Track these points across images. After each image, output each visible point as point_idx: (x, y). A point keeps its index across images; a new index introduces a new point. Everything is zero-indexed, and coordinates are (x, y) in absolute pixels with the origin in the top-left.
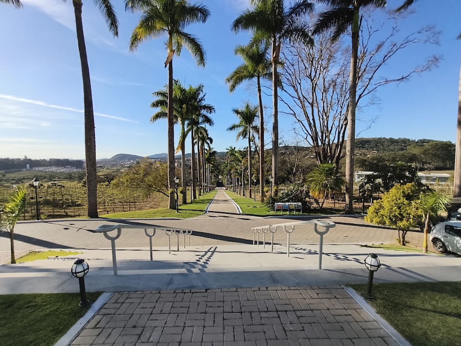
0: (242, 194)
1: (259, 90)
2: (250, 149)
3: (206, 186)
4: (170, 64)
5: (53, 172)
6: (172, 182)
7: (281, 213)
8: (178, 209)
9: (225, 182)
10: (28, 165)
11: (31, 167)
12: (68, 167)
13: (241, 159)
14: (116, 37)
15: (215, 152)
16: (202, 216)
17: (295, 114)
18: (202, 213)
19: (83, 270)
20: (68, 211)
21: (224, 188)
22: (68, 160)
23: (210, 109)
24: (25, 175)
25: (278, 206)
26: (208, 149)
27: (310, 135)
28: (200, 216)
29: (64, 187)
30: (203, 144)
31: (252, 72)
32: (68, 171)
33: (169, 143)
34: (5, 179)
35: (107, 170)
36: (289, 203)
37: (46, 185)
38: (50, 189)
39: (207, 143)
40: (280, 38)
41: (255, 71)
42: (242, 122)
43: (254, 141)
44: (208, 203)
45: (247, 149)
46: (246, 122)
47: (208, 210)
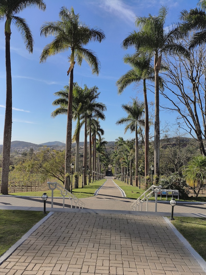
0: (130, 183)
1: (145, 91)
2: (137, 141)
3: (96, 174)
4: (71, 72)
6: (68, 167)
7: (160, 198)
8: (72, 192)
9: (114, 171)
13: (129, 150)
14: (31, 53)
15: (105, 142)
16: (92, 197)
17: (179, 110)
18: (92, 195)
21: (113, 177)
23: (101, 106)
26: (99, 139)
27: (194, 129)
30: (94, 134)
31: (139, 76)
33: (67, 135)
36: (167, 190)
39: (98, 133)
40: (161, 51)
41: (142, 75)
42: (130, 117)
43: (141, 133)
44: (96, 188)
45: (134, 140)
46: (134, 117)
47: (97, 193)
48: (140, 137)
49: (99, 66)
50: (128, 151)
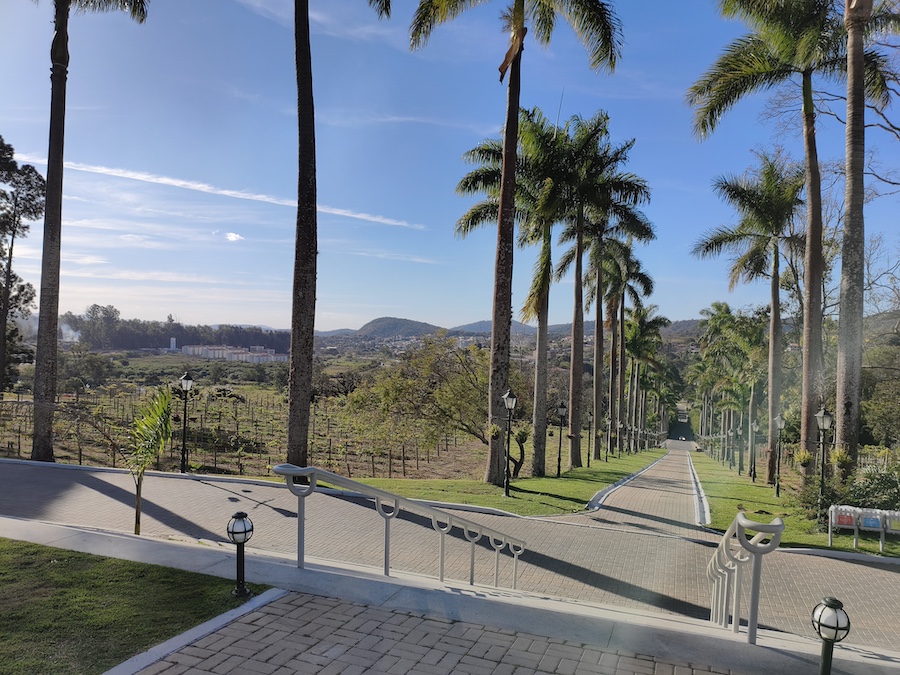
1: (810, 118)
2: (777, 316)
5: (224, 360)
7: (852, 543)
8: (509, 488)
10: (173, 340)
11: (179, 345)
12: (258, 348)
13: (745, 349)
14: (385, 15)
15: (660, 322)
16: (576, 516)
18: (577, 506)
19: (243, 530)
20: (247, 462)
22: (260, 330)
23: (632, 188)
24: (165, 366)
25: (840, 517)
28: (569, 516)
29: (243, 400)
30: (616, 296)
31: (783, 59)
32: (256, 361)
33: (497, 293)
34: (126, 371)
35: (350, 364)
37: (205, 392)
38: (212, 404)
39: (632, 290)
41: (794, 55)
42: (751, 225)
43: (795, 286)
44: (608, 481)
45: (765, 313)
46: (764, 222)
47: (600, 502)
48: (790, 301)
49: (616, 37)
50: (744, 355)
